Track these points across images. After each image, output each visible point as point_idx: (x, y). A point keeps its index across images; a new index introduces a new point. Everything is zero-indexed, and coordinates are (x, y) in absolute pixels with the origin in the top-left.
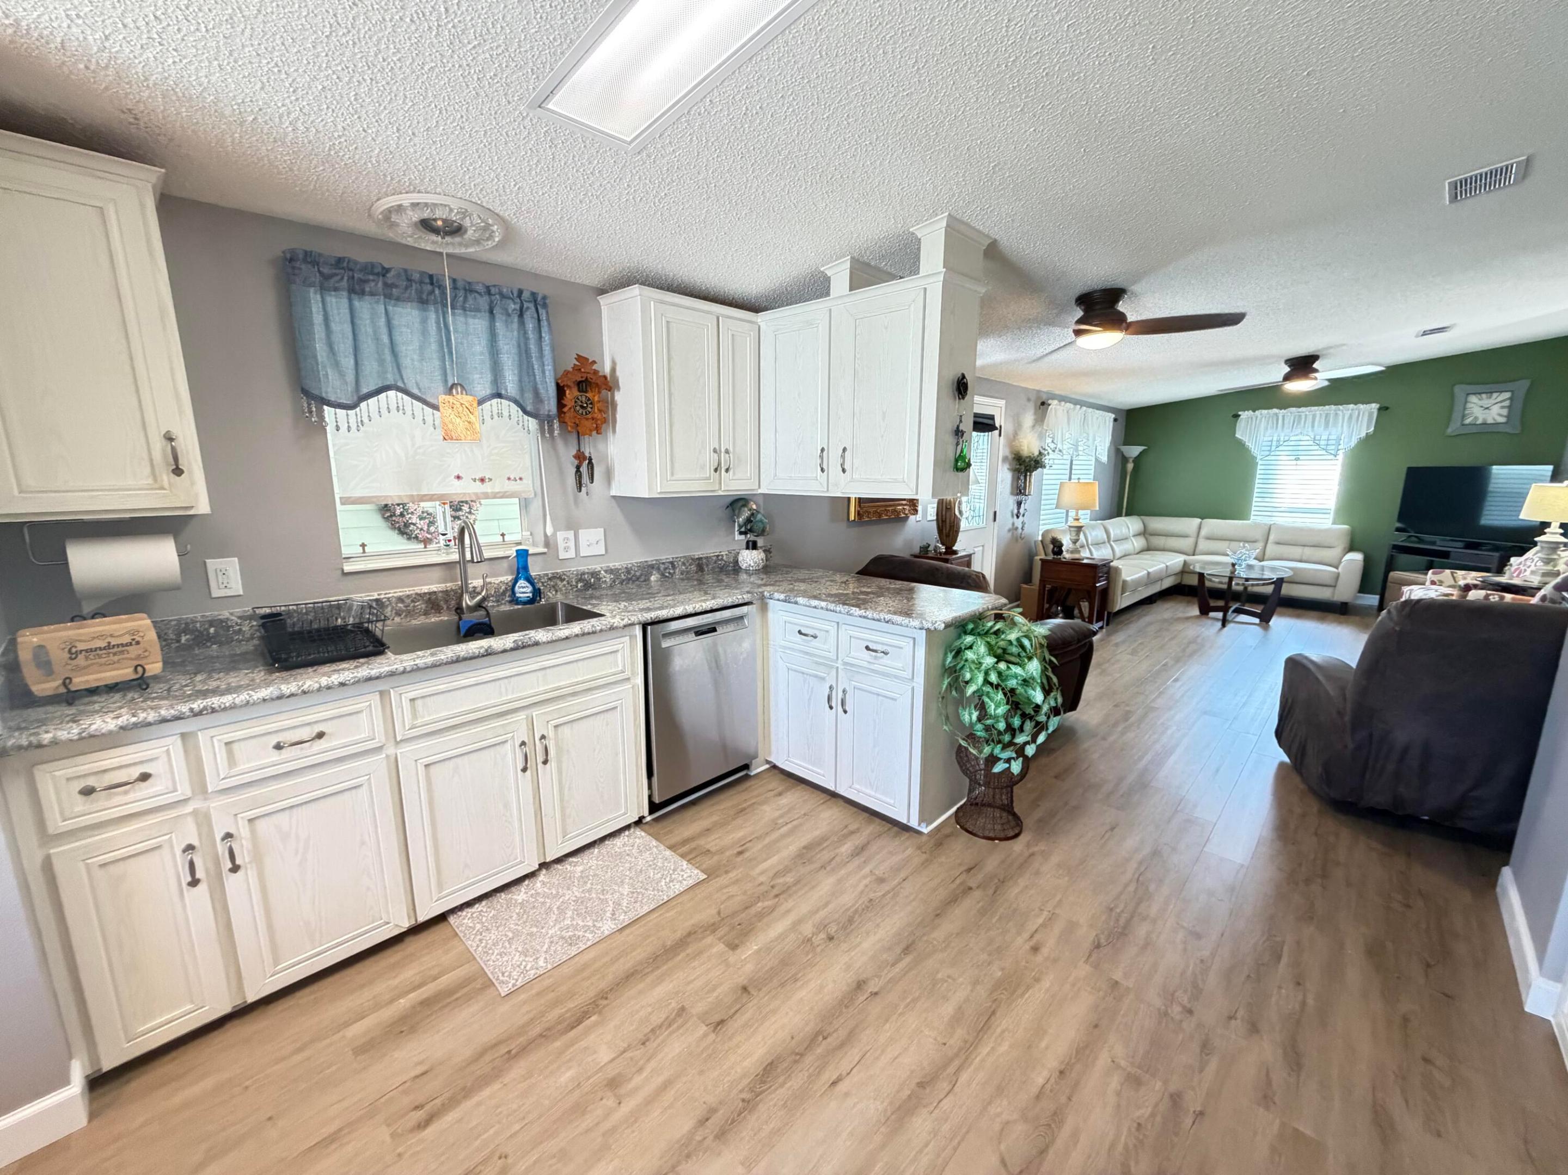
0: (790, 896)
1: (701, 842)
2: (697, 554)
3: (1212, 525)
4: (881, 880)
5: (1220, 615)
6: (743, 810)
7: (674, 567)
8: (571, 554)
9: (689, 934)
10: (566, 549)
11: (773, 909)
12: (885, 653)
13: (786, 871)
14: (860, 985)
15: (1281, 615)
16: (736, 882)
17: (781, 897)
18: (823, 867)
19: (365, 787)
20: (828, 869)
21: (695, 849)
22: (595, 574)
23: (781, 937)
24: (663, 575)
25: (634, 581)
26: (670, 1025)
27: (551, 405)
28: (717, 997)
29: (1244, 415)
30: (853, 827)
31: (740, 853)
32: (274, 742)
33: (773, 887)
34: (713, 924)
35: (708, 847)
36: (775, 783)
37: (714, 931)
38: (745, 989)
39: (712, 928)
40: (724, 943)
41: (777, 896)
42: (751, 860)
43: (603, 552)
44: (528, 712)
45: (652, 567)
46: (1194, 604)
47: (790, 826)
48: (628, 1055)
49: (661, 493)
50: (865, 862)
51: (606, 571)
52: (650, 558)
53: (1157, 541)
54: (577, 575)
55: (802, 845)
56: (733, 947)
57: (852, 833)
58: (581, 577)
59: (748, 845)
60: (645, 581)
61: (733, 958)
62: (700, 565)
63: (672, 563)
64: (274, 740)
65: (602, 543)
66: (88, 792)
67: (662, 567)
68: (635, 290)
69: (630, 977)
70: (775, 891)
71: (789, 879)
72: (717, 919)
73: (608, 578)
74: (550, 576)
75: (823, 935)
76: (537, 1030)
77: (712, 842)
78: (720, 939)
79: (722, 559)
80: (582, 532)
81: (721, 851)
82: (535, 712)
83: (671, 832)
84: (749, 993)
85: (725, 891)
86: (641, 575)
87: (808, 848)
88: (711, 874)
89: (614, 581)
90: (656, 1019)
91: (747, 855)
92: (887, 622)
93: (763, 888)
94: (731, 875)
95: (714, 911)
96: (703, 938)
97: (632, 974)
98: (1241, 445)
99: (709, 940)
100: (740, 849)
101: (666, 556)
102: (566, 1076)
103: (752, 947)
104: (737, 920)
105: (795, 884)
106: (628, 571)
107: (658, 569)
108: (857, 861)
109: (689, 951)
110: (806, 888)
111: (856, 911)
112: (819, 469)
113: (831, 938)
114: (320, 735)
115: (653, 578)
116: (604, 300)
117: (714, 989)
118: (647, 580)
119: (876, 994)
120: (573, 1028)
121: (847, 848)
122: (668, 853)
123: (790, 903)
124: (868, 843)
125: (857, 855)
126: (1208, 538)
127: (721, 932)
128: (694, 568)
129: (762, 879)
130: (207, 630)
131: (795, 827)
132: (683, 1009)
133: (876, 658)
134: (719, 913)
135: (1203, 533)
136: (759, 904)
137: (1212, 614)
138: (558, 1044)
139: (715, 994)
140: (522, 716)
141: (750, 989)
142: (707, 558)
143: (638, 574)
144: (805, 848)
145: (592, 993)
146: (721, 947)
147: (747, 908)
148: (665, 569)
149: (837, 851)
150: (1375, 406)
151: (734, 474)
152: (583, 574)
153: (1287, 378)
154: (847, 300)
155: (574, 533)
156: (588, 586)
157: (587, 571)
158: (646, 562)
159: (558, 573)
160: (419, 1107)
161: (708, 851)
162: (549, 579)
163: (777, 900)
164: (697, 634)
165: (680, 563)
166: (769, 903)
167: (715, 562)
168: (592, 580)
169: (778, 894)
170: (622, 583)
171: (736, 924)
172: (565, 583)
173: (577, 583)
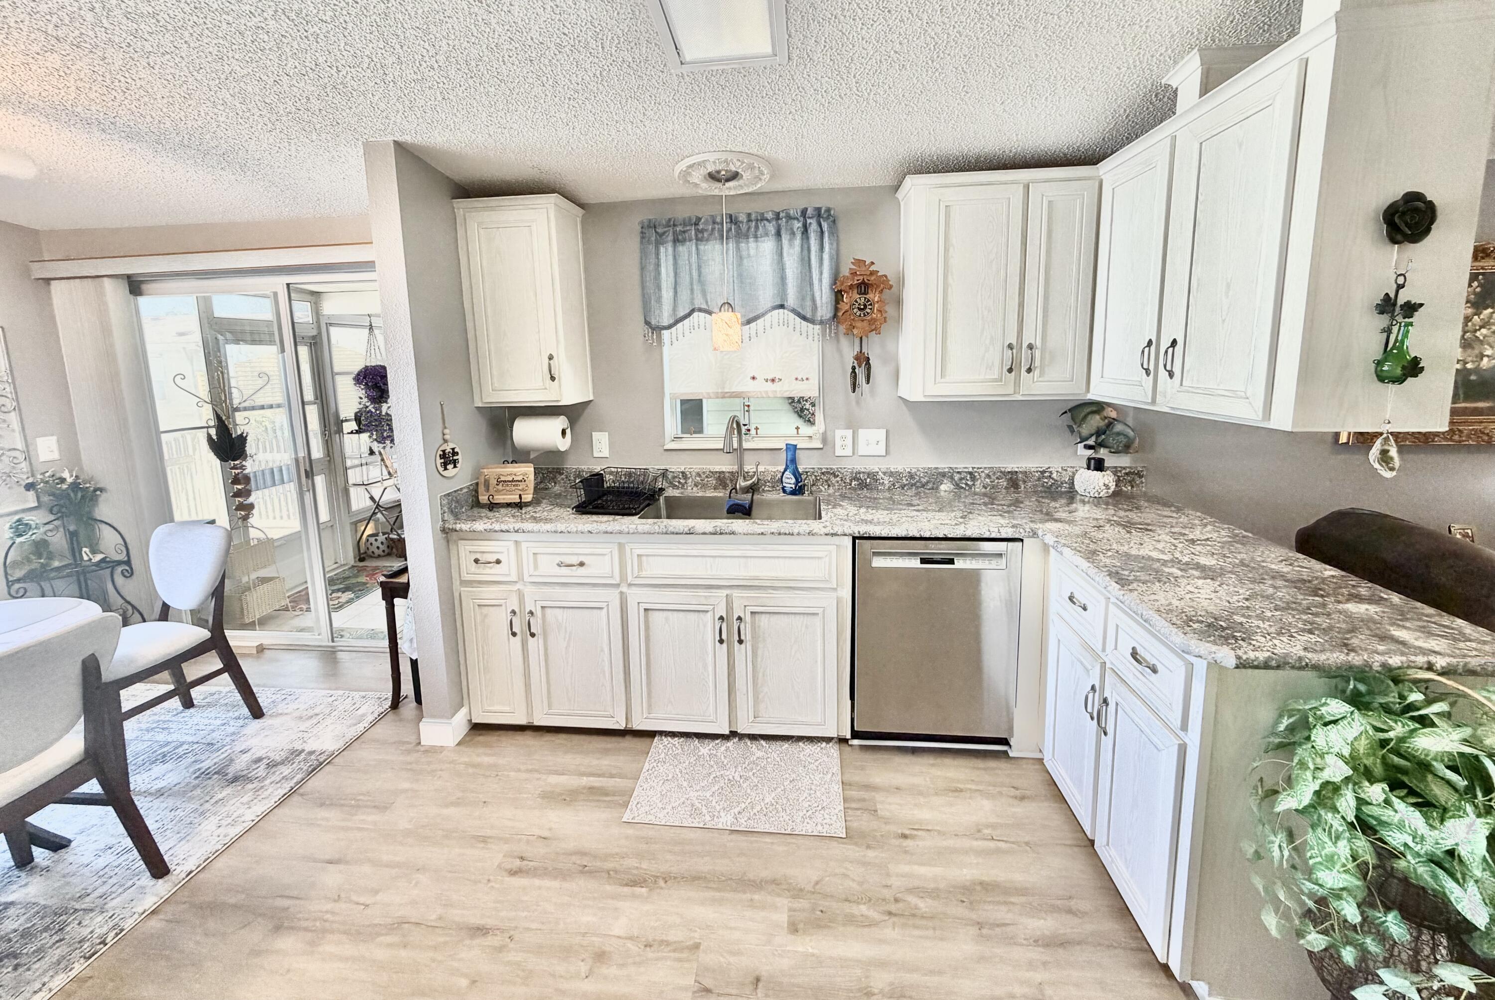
0: (904, 926)
1: (880, 797)
2: (1011, 466)
6: (959, 790)
8: (848, 451)
9: (774, 882)
10: (843, 447)
11: (873, 924)
12: (1153, 670)
13: (934, 893)
16: (865, 864)
17: (895, 919)
18: (980, 925)
19: (605, 610)
20: (985, 931)
21: (864, 800)
22: (872, 475)
23: (844, 962)
25: (917, 488)
26: (674, 951)
27: (825, 307)
28: (731, 964)
31: (905, 836)
32: (557, 562)
33: (896, 900)
34: (801, 890)
35: (879, 806)
37: (794, 897)
38: (757, 980)
39: (797, 893)
40: (789, 917)
41: (890, 913)
42: (906, 852)
43: (883, 453)
44: (728, 592)
45: (944, 475)
47: (992, 844)
48: (629, 944)
49: (926, 396)
50: (1047, 964)
51: (884, 473)
52: (943, 465)
54: (852, 473)
55: (985, 878)
56: (794, 928)
57: (1070, 911)
58: (856, 476)
59: (920, 833)
60: (933, 489)
61: (783, 939)
62: (1013, 480)
63: (970, 473)
64: (558, 559)
65: (883, 444)
66: (476, 561)
67: (957, 476)
68: (909, 181)
69: (695, 879)
70: (893, 908)
71: (924, 905)
72: (809, 888)
73: (887, 481)
74: (824, 470)
76: (609, 865)
77: (892, 803)
78: (791, 910)
79: (1050, 477)
80: (862, 432)
81: (887, 821)
82: (736, 593)
83: (863, 768)
84: (756, 988)
85: (847, 865)
86: (928, 482)
87: (987, 887)
88: (850, 836)
89: (893, 485)
90: (676, 935)
91: (908, 843)
92: (1146, 622)
93: (887, 894)
94: (871, 854)
95: (814, 878)
96: (779, 895)
97: (699, 878)
99: (783, 902)
100: (907, 832)
101: (963, 464)
102: (587, 918)
103: (807, 945)
104: (824, 904)
105: (924, 918)
106: (911, 476)
107: (952, 478)
108: (1035, 954)
109: (756, 897)
110: (930, 933)
114: (582, 564)
115: (943, 487)
117: (738, 953)
118: (936, 489)
120: (627, 885)
121: (1045, 925)
122: (837, 788)
123: (896, 934)
124: (1079, 943)
125: (1047, 945)
127: (799, 904)
128: (1004, 483)
129: (895, 882)
131: (998, 851)
132: (697, 946)
133: (1142, 671)
134: (817, 883)
136: (864, 907)
138: (608, 888)
139: (732, 959)
140: (725, 592)
141: (761, 985)
142: (1025, 473)
143: (924, 480)
144: (981, 883)
145: (664, 868)
146: (783, 918)
147: (847, 900)
148: (961, 479)
151: (1041, 374)
152: (859, 473)
155: (853, 432)
156: (863, 485)
157: (863, 470)
158: (937, 468)
159: (831, 469)
160: (522, 859)
161: (876, 811)
162: (823, 473)
163: (887, 918)
164: (923, 561)
165: (983, 475)
166: (873, 914)
167: (1039, 479)
168: (868, 480)
169: (894, 911)
170: (903, 488)
171: (821, 908)
172: (838, 479)
173: (851, 481)
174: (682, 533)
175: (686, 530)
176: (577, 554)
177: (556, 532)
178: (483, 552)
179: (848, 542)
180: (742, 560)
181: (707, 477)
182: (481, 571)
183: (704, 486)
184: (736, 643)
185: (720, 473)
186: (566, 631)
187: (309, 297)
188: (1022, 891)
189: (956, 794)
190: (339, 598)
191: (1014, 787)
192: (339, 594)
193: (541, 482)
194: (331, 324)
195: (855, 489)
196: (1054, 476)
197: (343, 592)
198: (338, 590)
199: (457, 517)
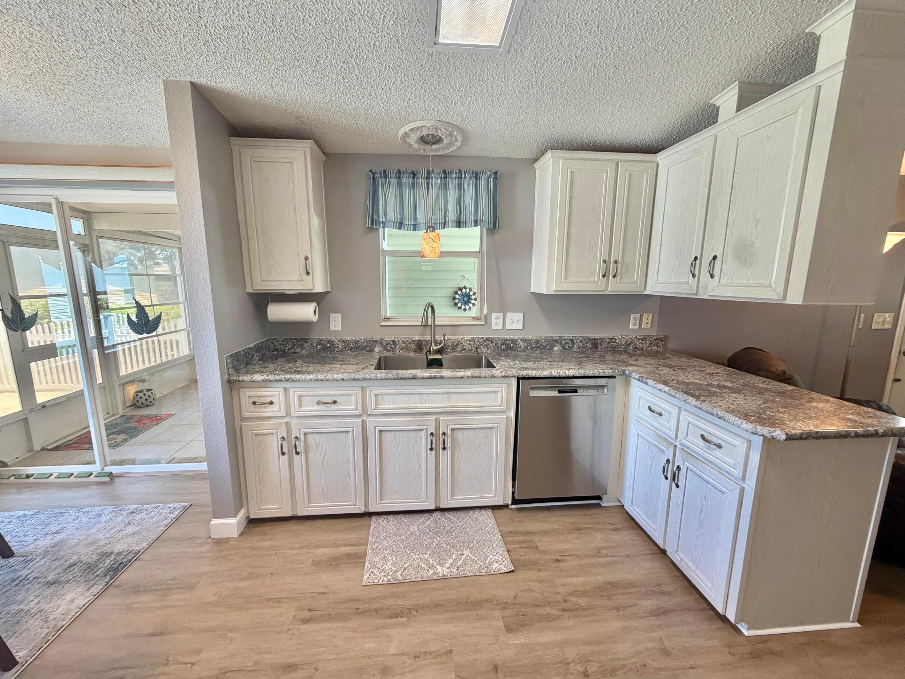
1: (536, 539)
2: (594, 336)
6: (580, 529)
7: (573, 343)
8: (500, 327)
9: (488, 601)
10: (497, 324)
11: (556, 618)
12: (719, 447)
13: (584, 594)
16: (541, 581)
17: (567, 613)
18: (617, 609)
19: (351, 434)
20: (621, 612)
21: (528, 541)
22: (514, 341)
23: (546, 646)
24: (564, 347)
25: (541, 349)
26: (436, 657)
28: (475, 660)
31: (558, 561)
32: (316, 401)
33: (565, 601)
34: (506, 603)
35: (538, 544)
37: (504, 609)
38: (496, 668)
39: (504, 606)
40: (504, 622)
41: (564, 610)
42: (562, 570)
43: (521, 328)
44: (437, 416)
45: (556, 341)
47: (609, 559)
48: (404, 658)
49: (555, 291)
50: (659, 626)
51: (521, 340)
52: (555, 335)
54: (502, 340)
55: (610, 580)
56: (509, 629)
57: (663, 593)
58: (504, 342)
59: (567, 558)
60: (549, 349)
61: (503, 637)
62: (595, 344)
63: (572, 340)
64: (317, 399)
65: (521, 323)
66: (254, 403)
67: (563, 342)
68: (549, 154)
69: (436, 606)
70: (565, 606)
71: (583, 602)
72: (511, 601)
73: (523, 345)
74: (485, 339)
75: (580, 668)
76: (375, 606)
77: (544, 543)
78: (503, 617)
79: (615, 342)
80: (509, 315)
81: (545, 553)
82: (441, 418)
84: (497, 673)
85: (530, 583)
86: (547, 345)
87: (614, 585)
89: (527, 347)
90: (433, 647)
91: (561, 565)
92: (720, 418)
93: (558, 598)
94: (542, 574)
95: (512, 594)
96: (494, 609)
97: (440, 605)
99: (496, 613)
100: (559, 558)
101: (568, 335)
102: (370, 645)
103: (520, 639)
104: (524, 611)
105: (584, 609)
106: (537, 342)
107: (561, 343)
108: (652, 621)
109: (479, 612)
110: (590, 619)
111: (625, 666)
112: (691, 275)
114: (335, 402)
115: (555, 349)
116: (537, 167)
117: (477, 652)
118: (551, 349)
120: (391, 617)
121: (649, 604)
123: (571, 623)
124: (673, 611)
125: (657, 615)
127: (508, 612)
128: (589, 345)
129: (561, 590)
130: (327, 344)
131: (613, 563)
132: (451, 651)
133: (709, 448)
134: (515, 597)
136: (547, 608)
138: (378, 622)
139: (475, 656)
140: (433, 418)
141: (499, 670)
142: (601, 339)
143: (545, 344)
144: (610, 583)
145: (413, 602)
146: (500, 623)
147: (536, 606)
148: (566, 343)
149: (638, 602)
151: (621, 279)
152: (506, 340)
154: (731, 122)
155: (504, 315)
156: (508, 348)
157: (509, 338)
158: (552, 337)
159: (489, 338)
160: (310, 610)
161: (537, 547)
162: (484, 341)
163: (563, 613)
164: (560, 392)
165: (578, 341)
166: (555, 612)
167: (609, 343)
168: (512, 345)
169: (566, 608)
170: (532, 349)
171: (522, 613)
172: (494, 344)
173: (501, 345)
174: (408, 379)
175: (411, 376)
176: (331, 395)
177: (317, 380)
178: (260, 396)
179: (514, 382)
180: (446, 396)
181: (409, 343)
182: (257, 410)
183: (407, 350)
184: (441, 450)
185: (418, 341)
186: (322, 450)
187: (81, 215)
188: (632, 584)
189: (580, 532)
190: (115, 439)
191: (610, 524)
192: (115, 436)
193: (291, 348)
194: (100, 237)
195: (504, 350)
196: (617, 341)
197: (118, 434)
198: (113, 433)
199: (237, 371)
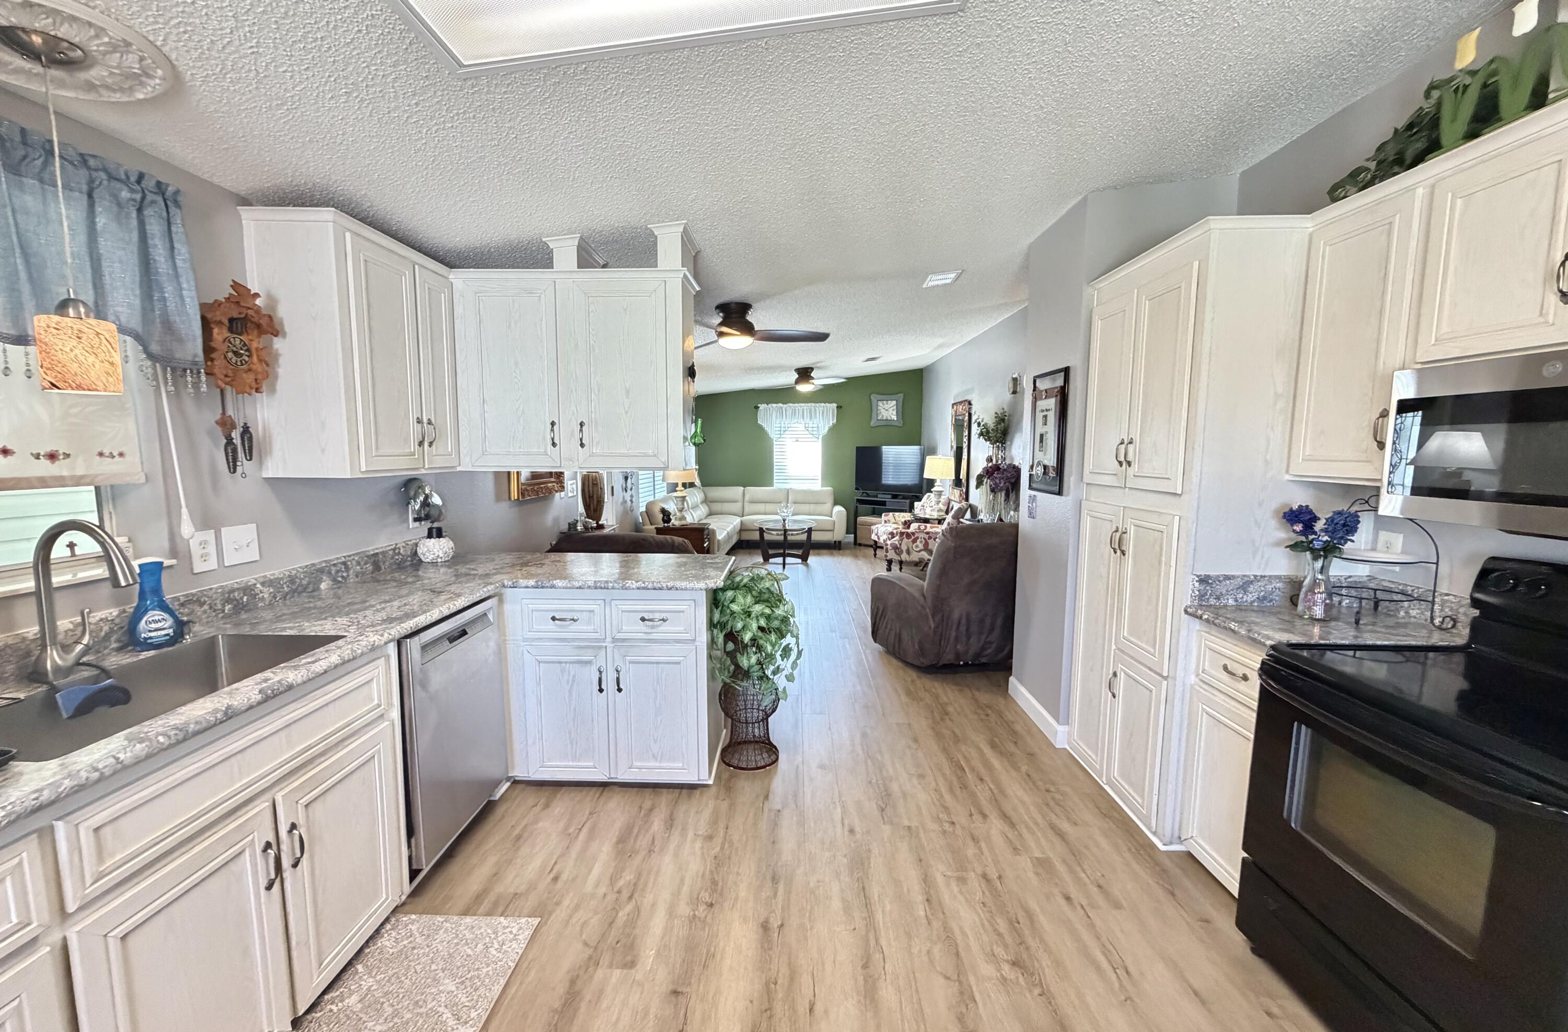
0: (643, 890)
1: (499, 889)
3: (753, 491)
4: (710, 838)
5: (780, 560)
6: (519, 838)
7: (347, 569)
8: (212, 564)
9: (573, 982)
10: (204, 557)
11: (638, 909)
12: (664, 620)
13: (618, 871)
14: (765, 927)
15: (814, 555)
16: (577, 907)
17: (636, 895)
18: (650, 851)
21: (497, 900)
23: (668, 930)
24: (335, 580)
27: (194, 347)
28: (656, 1016)
29: (762, 407)
30: (648, 804)
31: (556, 879)
33: (619, 892)
34: (590, 958)
35: (512, 890)
36: (531, 797)
37: (597, 964)
38: (675, 993)
39: (593, 962)
40: (617, 968)
41: (630, 898)
42: (574, 880)
43: (258, 558)
44: (270, 795)
45: (321, 571)
46: (757, 554)
47: (585, 830)
49: (367, 472)
50: (683, 829)
51: (263, 584)
52: (319, 560)
53: (717, 507)
54: (223, 593)
55: (615, 840)
56: (630, 965)
57: (650, 810)
58: (228, 596)
59: (557, 868)
60: (313, 591)
61: (638, 974)
62: (375, 561)
63: (344, 563)
65: (255, 545)
67: (333, 570)
68: (328, 214)
70: (625, 894)
72: (589, 951)
73: (266, 593)
74: (182, 599)
75: (702, 908)
77: (512, 882)
78: (610, 966)
79: (399, 553)
80: (224, 530)
81: (532, 886)
82: (279, 794)
84: (682, 993)
85: (574, 920)
86: (309, 583)
87: (621, 841)
88: (542, 914)
89: (275, 597)
91: (564, 877)
92: (670, 589)
93: (611, 897)
94: (566, 903)
95: (580, 946)
96: (591, 977)
98: (761, 428)
99: (600, 974)
100: (552, 876)
101: (337, 556)
103: (648, 955)
104: (611, 939)
105: (639, 879)
106: (292, 579)
108: (676, 831)
109: (588, 997)
110: (652, 879)
111: (711, 872)
112: (550, 442)
113: (711, 905)
115: (323, 586)
116: (247, 214)
117: (646, 1013)
118: (317, 590)
119: (782, 925)
121: (657, 824)
122: (468, 920)
123: (649, 898)
124: (672, 813)
126: (752, 502)
127: (606, 959)
128: (369, 567)
129: (602, 890)
131: (592, 829)
133: (653, 627)
134: (586, 944)
135: (747, 498)
136: (620, 914)
137: (771, 560)
139: (652, 1015)
141: (680, 990)
142: (383, 553)
143: (304, 582)
144: (618, 843)
146: (617, 973)
147: (611, 924)
148: (338, 572)
149: (651, 831)
150: (835, 405)
151: (436, 449)
152: (232, 591)
153: (797, 382)
154: (575, 276)
156: (239, 607)
157: (236, 586)
158: (313, 565)
161: (516, 894)
163: (634, 901)
164: (450, 640)
165: (354, 563)
166: (629, 907)
167: (392, 558)
168: (245, 599)
169: (629, 895)
170: (286, 598)
171: (614, 943)
172: (206, 607)
173: (224, 606)
179: (391, 650)
188: (630, 826)
189: (521, 841)
191: (533, 806)
195: (229, 616)
196: (402, 551)
